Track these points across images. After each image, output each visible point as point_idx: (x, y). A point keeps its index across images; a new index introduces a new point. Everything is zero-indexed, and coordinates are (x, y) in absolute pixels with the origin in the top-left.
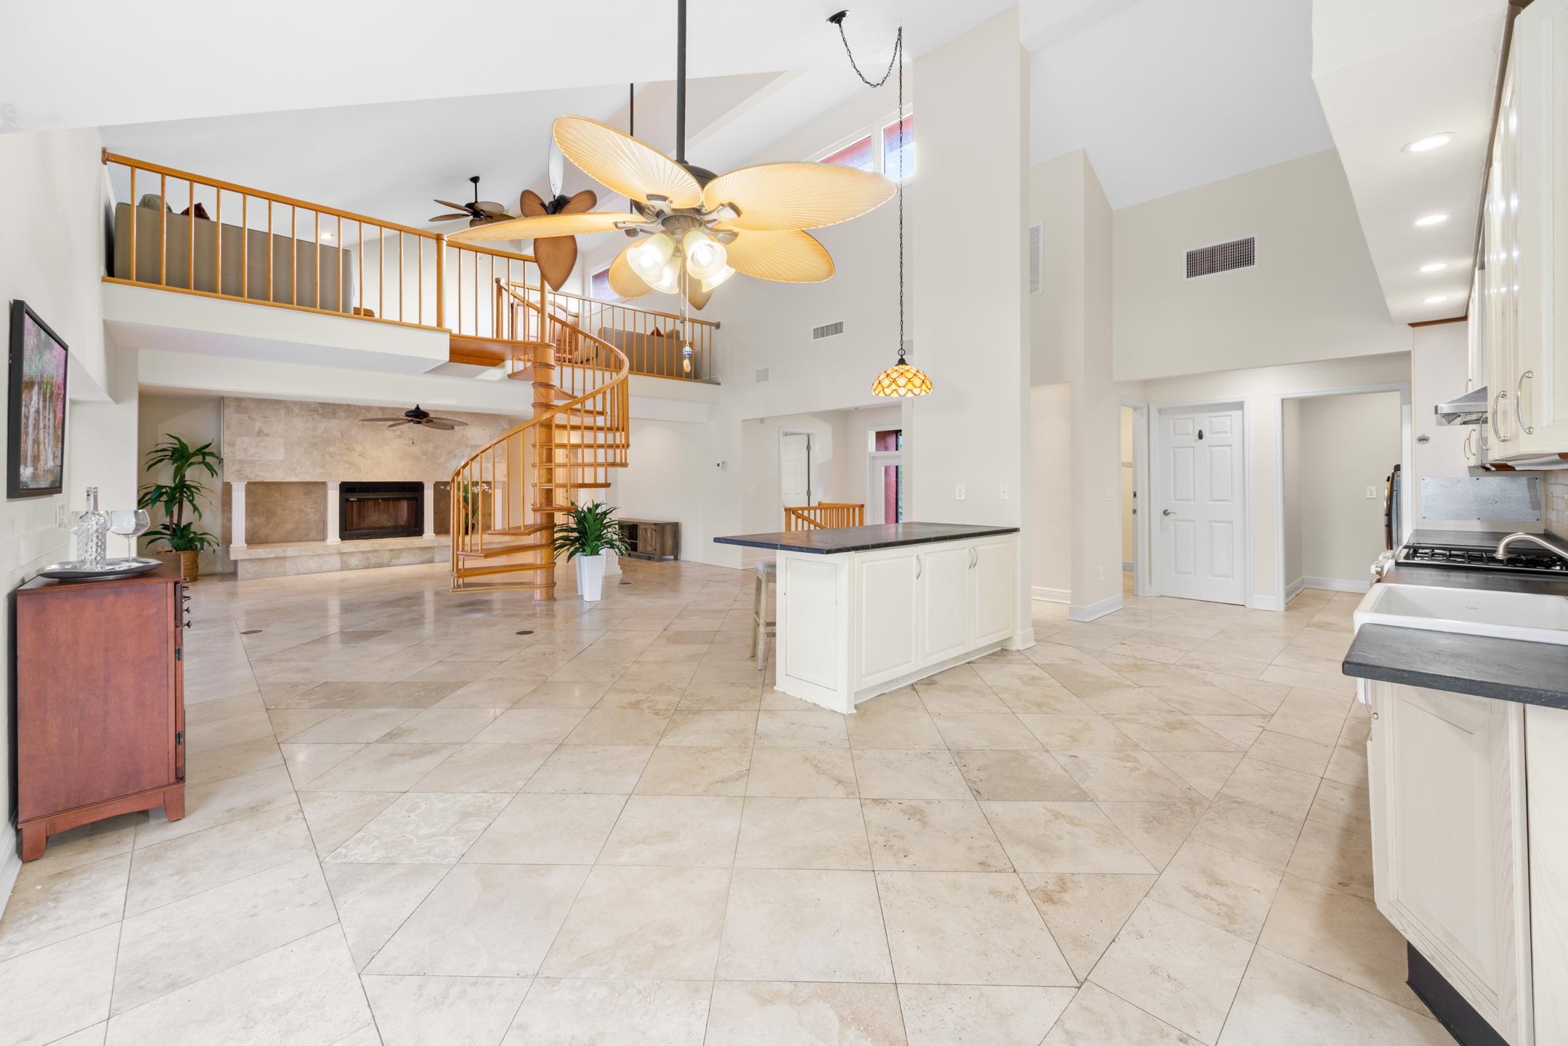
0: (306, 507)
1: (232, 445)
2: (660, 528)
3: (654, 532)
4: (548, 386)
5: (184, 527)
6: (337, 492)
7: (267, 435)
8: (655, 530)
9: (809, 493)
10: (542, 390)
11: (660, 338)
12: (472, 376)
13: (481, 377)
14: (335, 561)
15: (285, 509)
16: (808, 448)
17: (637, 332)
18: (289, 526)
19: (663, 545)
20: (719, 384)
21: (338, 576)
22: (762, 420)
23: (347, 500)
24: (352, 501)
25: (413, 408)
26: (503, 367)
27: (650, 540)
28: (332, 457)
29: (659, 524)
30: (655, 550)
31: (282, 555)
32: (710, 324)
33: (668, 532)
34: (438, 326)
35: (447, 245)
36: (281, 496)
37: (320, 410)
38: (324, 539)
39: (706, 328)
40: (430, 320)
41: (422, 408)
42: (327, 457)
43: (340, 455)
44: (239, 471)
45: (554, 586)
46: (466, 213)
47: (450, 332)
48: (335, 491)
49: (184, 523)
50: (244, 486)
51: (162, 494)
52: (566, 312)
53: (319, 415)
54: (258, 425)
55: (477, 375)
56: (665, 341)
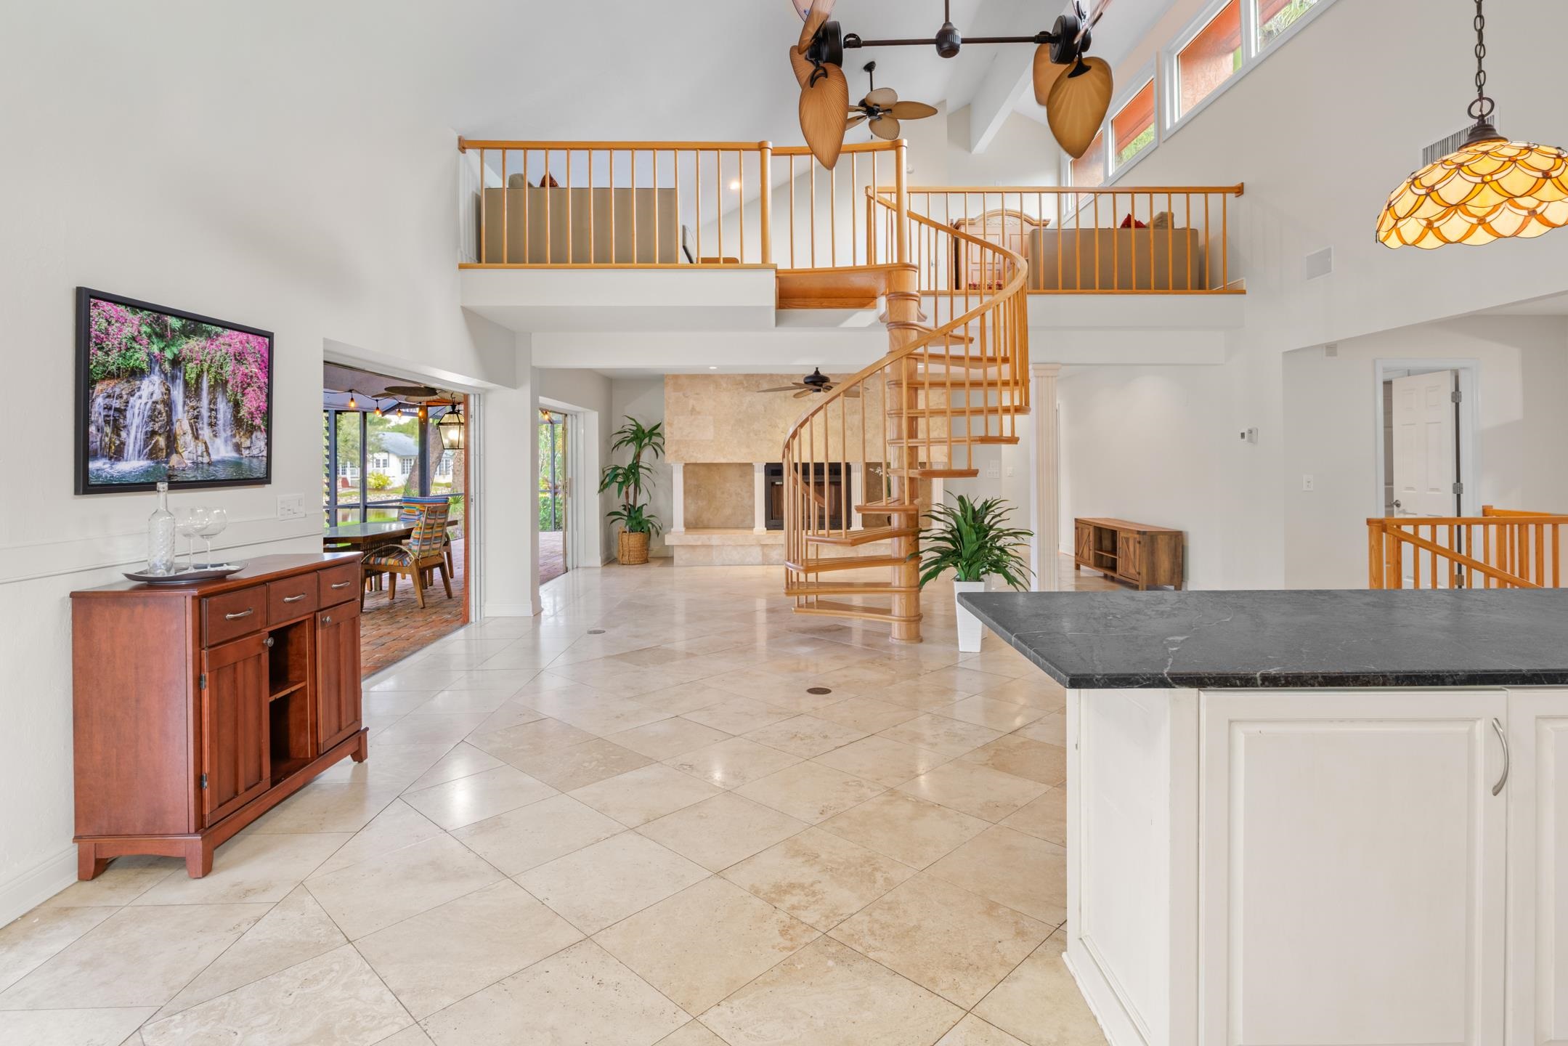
0: (742, 490)
1: (671, 425)
2: (1149, 538)
3: (1137, 545)
4: (906, 326)
5: (638, 508)
6: (763, 474)
7: (699, 413)
8: (1139, 542)
9: (1458, 489)
10: (897, 332)
11: (1139, 230)
12: (835, 324)
13: (845, 325)
14: (756, 553)
15: (723, 493)
16: (1456, 397)
17: (1100, 226)
18: (728, 511)
19: (1153, 568)
20: (1243, 292)
21: (760, 570)
22: (1331, 349)
23: (773, 484)
24: (777, 485)
25: (812, 372)
26: (875, 307)
27: (1132, 557)
28: (756, 435)
29: (1144, 533)
30: (1139, 574)
31: (708, 543)
32: (1224, 190)
33: (1162, 545)
34: (763, 262)
35: (773, 155)
36: (720, 477)
37: (745, 382)
38: (752, 528)
39: (1215, 199)
40: (753, 257)
41: (822, 372)
42: (752, 434)
43: (765, 432)
44: (676, 452)
45: (920, 620)
46: (860, 114)
47: (774, 267)
48: (761, 474)
49: (638, 505)
50: (682, 468)
51: (617, 476)
52: (1020, 217)
53: (744, 388)
54: (691, 402)
55: (842, 322)
56: (1152, 236)
